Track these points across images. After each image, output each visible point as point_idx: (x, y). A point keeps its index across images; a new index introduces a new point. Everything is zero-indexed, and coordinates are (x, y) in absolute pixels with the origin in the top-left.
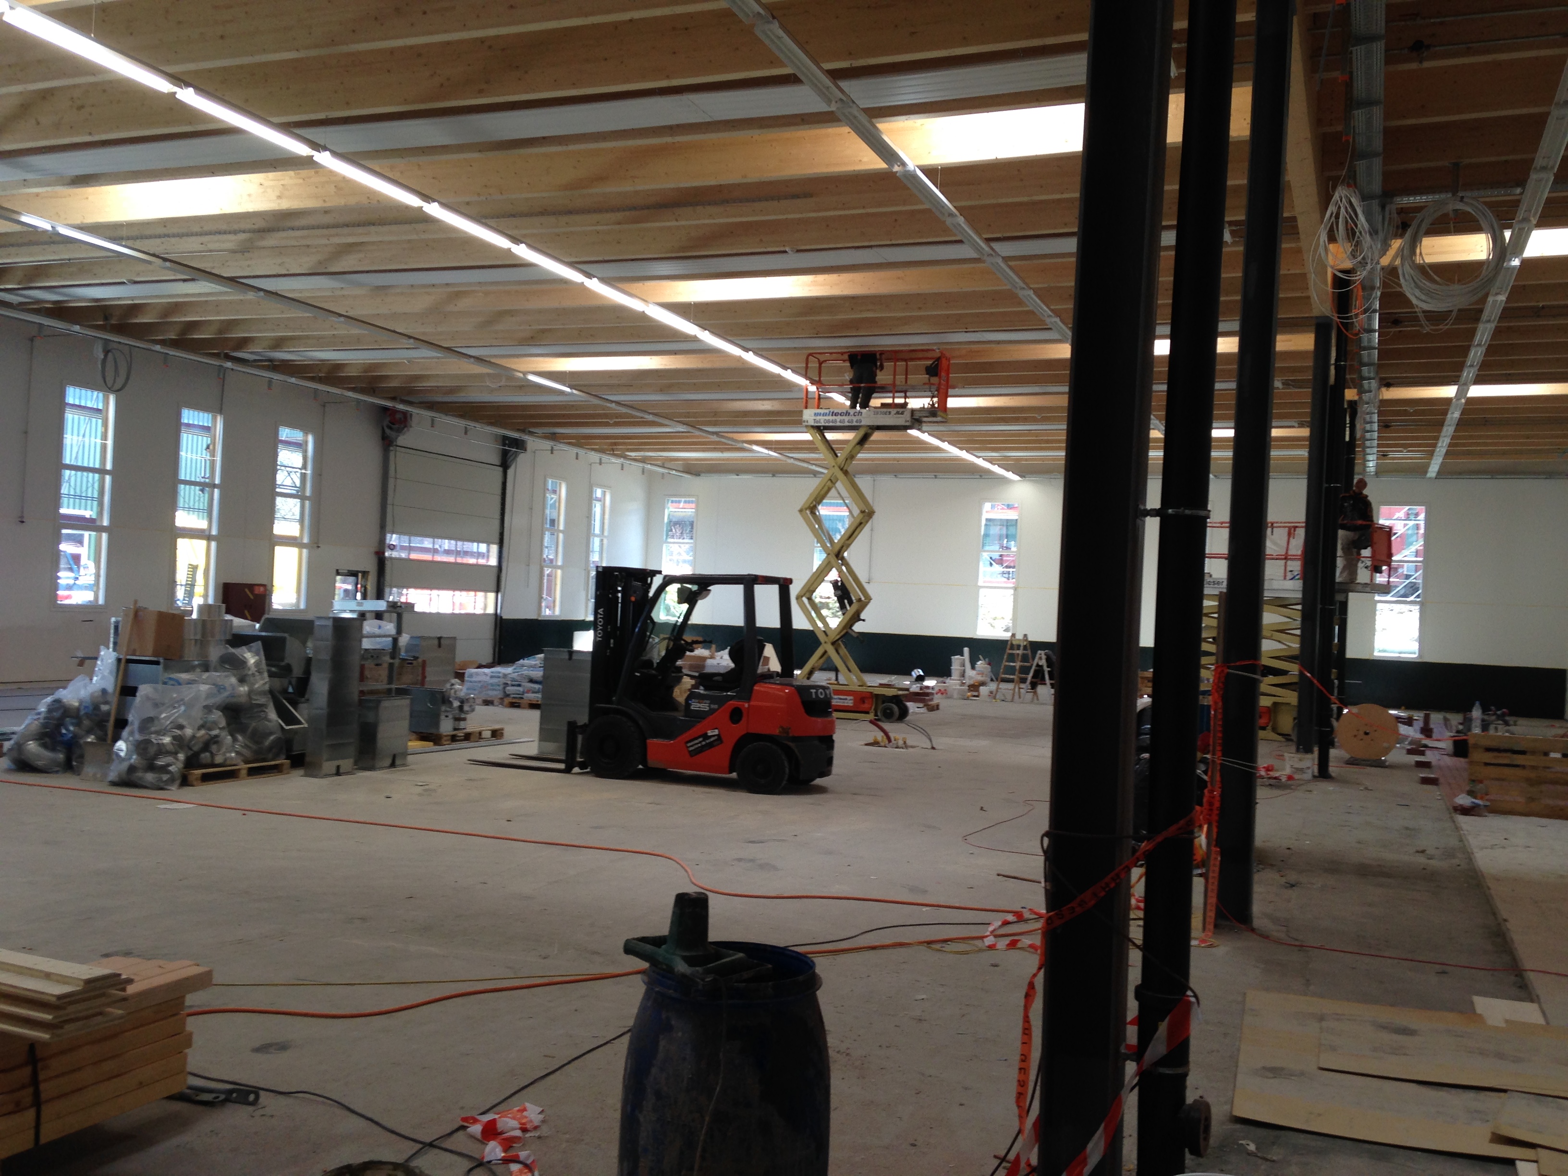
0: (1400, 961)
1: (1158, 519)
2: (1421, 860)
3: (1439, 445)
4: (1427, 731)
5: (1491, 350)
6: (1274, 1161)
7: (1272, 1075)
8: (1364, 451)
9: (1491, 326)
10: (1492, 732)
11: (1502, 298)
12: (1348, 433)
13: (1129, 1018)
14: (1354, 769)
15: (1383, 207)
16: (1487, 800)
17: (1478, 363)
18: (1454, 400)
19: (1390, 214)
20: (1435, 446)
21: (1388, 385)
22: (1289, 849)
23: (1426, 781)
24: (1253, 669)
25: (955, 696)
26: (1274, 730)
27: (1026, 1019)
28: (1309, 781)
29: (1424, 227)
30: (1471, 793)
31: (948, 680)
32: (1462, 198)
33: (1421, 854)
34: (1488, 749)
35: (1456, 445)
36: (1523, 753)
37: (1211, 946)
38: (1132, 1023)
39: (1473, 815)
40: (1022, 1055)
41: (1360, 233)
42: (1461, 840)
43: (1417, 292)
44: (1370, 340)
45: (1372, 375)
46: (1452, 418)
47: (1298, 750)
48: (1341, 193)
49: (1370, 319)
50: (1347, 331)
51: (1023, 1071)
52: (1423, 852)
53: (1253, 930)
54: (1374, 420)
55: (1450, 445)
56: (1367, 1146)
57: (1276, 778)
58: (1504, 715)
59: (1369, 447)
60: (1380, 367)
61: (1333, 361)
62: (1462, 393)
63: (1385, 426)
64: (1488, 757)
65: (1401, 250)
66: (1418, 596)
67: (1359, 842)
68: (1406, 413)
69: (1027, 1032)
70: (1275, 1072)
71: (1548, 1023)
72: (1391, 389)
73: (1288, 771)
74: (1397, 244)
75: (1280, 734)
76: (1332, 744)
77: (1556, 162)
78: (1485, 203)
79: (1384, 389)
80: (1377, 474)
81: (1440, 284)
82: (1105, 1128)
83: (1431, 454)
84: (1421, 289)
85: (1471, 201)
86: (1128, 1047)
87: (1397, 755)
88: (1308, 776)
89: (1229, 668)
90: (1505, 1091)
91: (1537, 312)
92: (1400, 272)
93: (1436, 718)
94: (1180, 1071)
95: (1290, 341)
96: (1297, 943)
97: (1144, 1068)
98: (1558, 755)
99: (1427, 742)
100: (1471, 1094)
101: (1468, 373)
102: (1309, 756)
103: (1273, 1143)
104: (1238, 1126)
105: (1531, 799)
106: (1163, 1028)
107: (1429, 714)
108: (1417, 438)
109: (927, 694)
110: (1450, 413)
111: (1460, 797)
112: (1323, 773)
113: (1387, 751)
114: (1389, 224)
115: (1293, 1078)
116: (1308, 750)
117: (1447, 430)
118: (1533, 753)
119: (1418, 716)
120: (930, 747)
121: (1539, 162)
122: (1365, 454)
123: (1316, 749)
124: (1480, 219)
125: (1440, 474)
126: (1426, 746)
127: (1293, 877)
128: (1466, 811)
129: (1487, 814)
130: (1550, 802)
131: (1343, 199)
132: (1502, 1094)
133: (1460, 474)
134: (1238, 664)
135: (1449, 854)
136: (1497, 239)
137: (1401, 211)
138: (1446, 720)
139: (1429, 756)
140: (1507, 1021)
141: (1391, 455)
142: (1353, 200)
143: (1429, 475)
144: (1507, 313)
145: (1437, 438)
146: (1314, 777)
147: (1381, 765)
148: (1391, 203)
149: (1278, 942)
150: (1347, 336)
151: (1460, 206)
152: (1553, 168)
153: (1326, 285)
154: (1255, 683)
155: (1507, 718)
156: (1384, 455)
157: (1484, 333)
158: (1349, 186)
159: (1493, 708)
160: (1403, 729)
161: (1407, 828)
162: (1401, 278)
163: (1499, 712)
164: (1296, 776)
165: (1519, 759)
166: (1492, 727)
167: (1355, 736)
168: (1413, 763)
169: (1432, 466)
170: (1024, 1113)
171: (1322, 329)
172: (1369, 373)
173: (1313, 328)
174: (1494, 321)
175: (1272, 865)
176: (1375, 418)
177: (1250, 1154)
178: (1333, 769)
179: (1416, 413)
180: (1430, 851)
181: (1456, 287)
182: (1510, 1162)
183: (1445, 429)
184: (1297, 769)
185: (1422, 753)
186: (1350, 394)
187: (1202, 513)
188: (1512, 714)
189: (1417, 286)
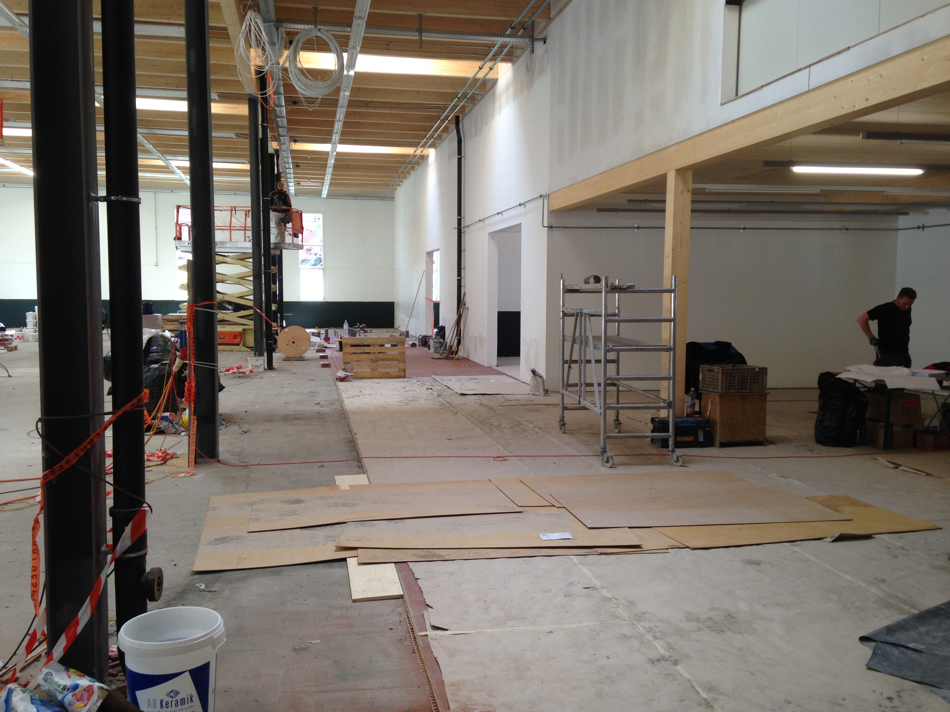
0: (300, 464)
1: (105, 203)
2: (318, 408)
3: (326, 178)
4: (327, 339)
5: (346, 124)
6: (215, 591)
7: (219, 543)
8: (287, 180)
9: (344, 110)
10: (358, 336)
11: (347, 93)
12: (276, 169)
13: (108, 529)
14: (287, 363)
15: (277, 29)
16: (352, 372)
17: (340, 131)
18: (330, 153)
19: (282, 34)
20: (324, 179)
21: (295, 141)
22: (246, 412)
23: (324, 366)
24: (211, 307)
25: (31, 339)
26: (244, 345)
27: (34, 543)
28: (262, 372)
29: (300, 45)
30: (344, 370)
31: (24, 329)
32: (320, 29)
33: (317, 405)
34: (353, 346)
35: (335, 179)
36: (369, 346)
37: (193, 475)
38: (109, 531)
39: (346, 381)
40: (33, 567)
41: (264, 43)
42: (339, 395)
43: (299, 83)
44: (281, 112)
45: (285, 134)
46: (330, 163)
47: (255, 355)
48: (250, 14)
49: (279, 99)
50: (266, 105)
51: (35, 577)
52: (319, 404)
53: (219, 461)
54: (289, 162)
55: (331, 179)
56: (269, 569)
57: (243, 373)
58: (363, 327)
59: (289, 178)
60: (289, 130)
61: (260, 123)
62: (334, 149)
63: (297, 166)
64: (353, 349)
65: (289, 56)
66: (322, 265)
67: (286, 403)
68: (306, 159)
69: (35, 551)
70: (222, 540)
71: (370, 483)
72: (297, 143)
73: (250, 368)
74: (286, 53)
75: (247, 347)
76: (274, 350)
77: (365, 15)
78: (333, 35)
79: (293, 144)
80: (296, 195)
81: (311, 80)
82: (90, 599)
83: (323, 183)
84: (301, 82)
85: (324, 32)
86: (107, 546)
87: (311, 353)
88: (262, 369)
89: (196, 306)
90: (345, 523)
91: (367, 104)
92: (289, 70)
93: (331, 331)
94: (141, 553)
95: (236, 108)
96: (245, 464)
97: (117, 557)
98: (389, 346)
99: (326, 344)
100: (328, 528)
101: (336, 137)
102: (262, 358)
103: (216, 581)
104: (197, 576)
105: (374, 370)
106: (128, 530)
107: (328, 330)
108: (314, 174)
109: (7, 340)
110: (329, 160)
111: (339, 372)
112: (270, 366)
113: (305, 351)
114: (281, 40)
115: (233, 541)
116: (261, 355)
117: (329, 170)
118: (374, 345)
119: (323, 331)
120: (7, 375)
121: (357, 14)
122: (288, 182)
123: (265, 354)
124: (330, 44)
125: (328, 195)
126: (326, 347)
127: (245, 428)
128: (342, 380)
129: (352, 380)
130: (383, 370)
131: (252, 21)
132: (344, 525)
133: (338, 196)
134: (201, 304)
135: (332, 403)
136: (340, 59)
137: (288, 33)
138: (335, 332)
139: (328, 353)
140: (350, 486)
141: (302, 184)
142: (258, 21)
143: (323, 196)
144: (351, 103)
145: (324, 175)
146: (265, 369)
147: (301, 359)
148: (282, 27)
149: (234, 466)
150: (266, 108)
151: (319, 34)
152: (364, 18)
153: (251, 74)
154: (213, 315)
155: (366, 329)
156: (298, 184)
157: (341, 114)
158: (255, 11)
159: (358, 324)
160: (314, 339)
161: (312, 392)
162: (290, 74)
163: (361, 326)
164: (255, 370)
165: (367, 349)
166: (358, 334)
167: (288, 344)
168: (319, 357)
169: (323, 191)
170: (37, 605)
171: (252, 102)
172: (283, 132)
173: (247, 101)
174: (345, 107)
175: (235, 422)
176: (290, 161)
177: (204, 591)
178: (275, 365)
179: (312, 159)
180: (322, 403)
181: (320, 84)
182: (344, 560)
183: (328, 169)
184: (255, 366)
185: (324, 351)
186: (273, 146)
187: (135, 200)
188: (368, 326)
189: (299, 80)
